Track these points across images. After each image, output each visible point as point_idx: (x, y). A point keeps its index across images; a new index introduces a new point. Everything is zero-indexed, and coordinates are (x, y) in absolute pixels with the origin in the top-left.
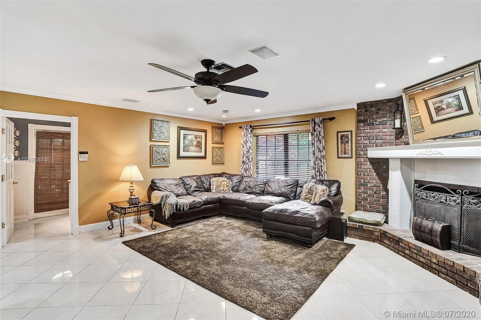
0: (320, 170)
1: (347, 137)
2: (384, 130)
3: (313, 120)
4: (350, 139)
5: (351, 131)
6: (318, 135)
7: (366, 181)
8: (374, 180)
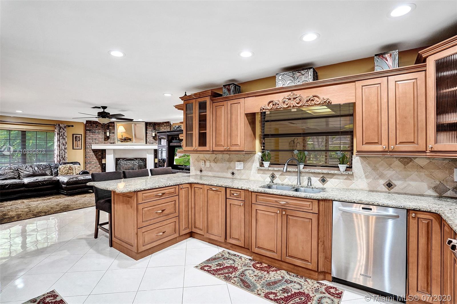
0: (64, 157)
1: (79, 138)
2: (99, 136)
3: (59, 125)
4: (81, 139)
5: (81, 135)
6: (63, 135)
7: (91, 161)
8: (94, 160)
